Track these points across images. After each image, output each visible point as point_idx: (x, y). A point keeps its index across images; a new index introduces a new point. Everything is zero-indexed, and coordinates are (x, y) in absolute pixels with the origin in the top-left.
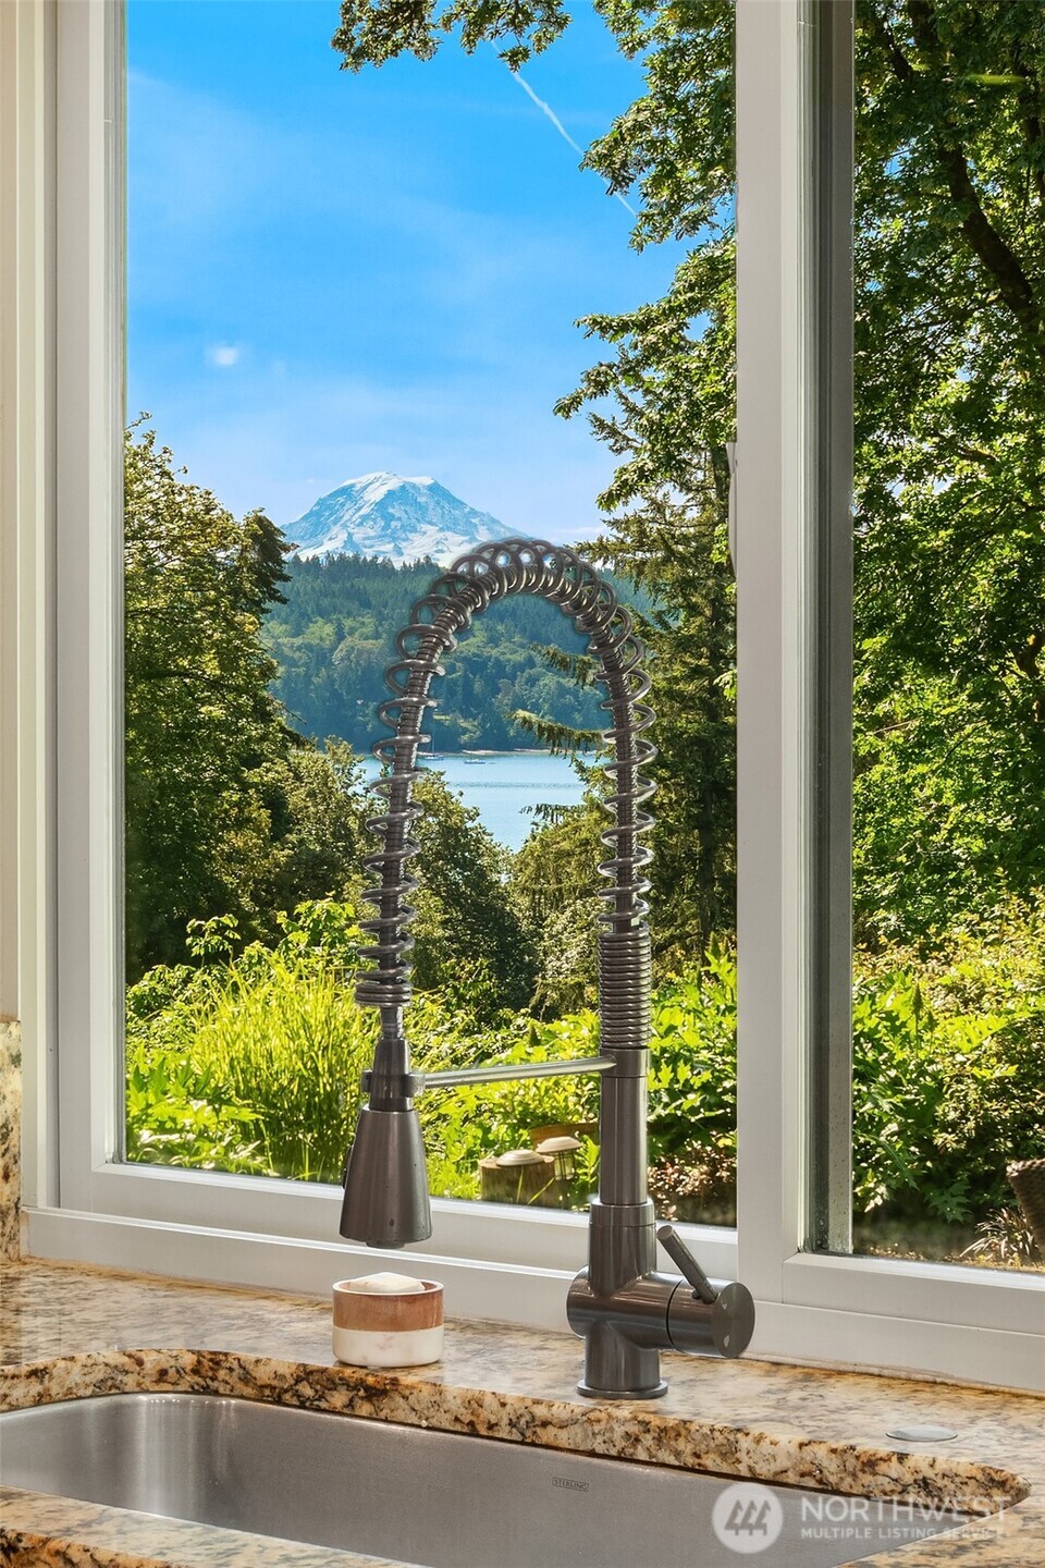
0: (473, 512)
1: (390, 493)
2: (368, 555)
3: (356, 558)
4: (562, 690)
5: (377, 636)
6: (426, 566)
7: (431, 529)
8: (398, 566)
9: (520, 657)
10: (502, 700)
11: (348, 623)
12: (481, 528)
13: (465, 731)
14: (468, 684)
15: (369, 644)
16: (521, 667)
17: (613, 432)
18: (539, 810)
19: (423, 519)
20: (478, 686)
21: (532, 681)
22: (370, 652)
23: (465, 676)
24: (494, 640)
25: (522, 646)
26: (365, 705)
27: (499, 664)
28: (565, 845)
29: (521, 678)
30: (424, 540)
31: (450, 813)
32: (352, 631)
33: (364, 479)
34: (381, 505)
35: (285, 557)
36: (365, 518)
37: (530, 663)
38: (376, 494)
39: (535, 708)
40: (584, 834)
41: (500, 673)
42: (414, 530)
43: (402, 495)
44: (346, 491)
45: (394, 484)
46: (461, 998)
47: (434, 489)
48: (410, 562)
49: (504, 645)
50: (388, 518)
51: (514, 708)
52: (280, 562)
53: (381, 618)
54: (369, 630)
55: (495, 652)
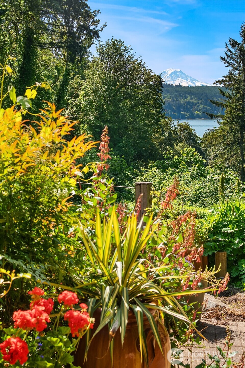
0: (187, 76)
1: (172, 72)
2: (169, 83)
3: (167, 83)
4: (204, 108)
5: (170, 98)
6: (179, 86)
7: (180, 79)
8: (174, 85)
9: (196, 102)
10: (193, 109)
11: (165, 96)
12: (189, 79)
13: (186, 115)
14: (187, 107)
15: (169, 99)
16: (196, 104)
17: (224, 60)
18: (209, 130)
19: (178, 77)
20: (189, 107)
21: (198, 106)
22: (169, 101)
23: (186, 105)
24: (192, 99)
25: (197, 100)
26: (168, 110)
27: (193, 103)
28: (216, 136)
29: (196, 106)
30: (179, 81)
31: (190, 130)
32: (166, 97)
33: (168, 70)
34: (171, 75)
35: (163, 83)
36: (168, 77)
37: (198, 103)
39: (199, 111)
40: (220, 134)
41: (193, 105)
42: (177, 79)
43: (174, 73)
44: (165, 72)
45: (173, 71)
46: (218, 167)
47: (180, 71)
48: (176, 85)
49: (193, 100)
50: (172, 77)
51: (195, 111)
52: (162, 84)
53: (171, 95)
54: (169, 97)
55: (192, 101)
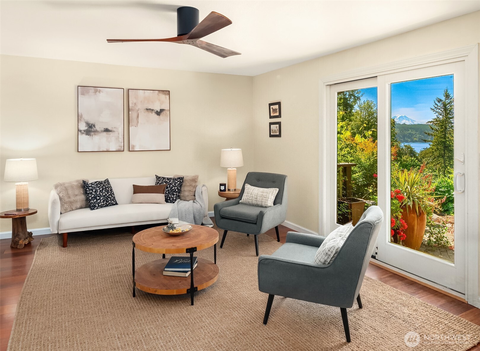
0: (409, 118)
2: (398, 123)
4: (420, 136)
5: (399, 131)
6: (404, 124)
8: (401, 124)
9: (415, 133)
10: (413, 137)
12: (410, 120)
13: (409, 140)
14: (409, 136)
15: (398, 132)
16: (415, 134)
17: (433, 110)
20: (410, 136)
21: (416, 135)
28: (428, 152)
31: (411, 149)
36: (397, 119)
37: (416, 134)
38: (398, 117)
39: (416, 138)
40: (430, 151)
41: (412, 135)
42: (403, 120)
45: (400, 116)
46: (430, 168)
47: (405, 116)
50: (400, 119)
54: (398, 130)
55: (412, 132)
